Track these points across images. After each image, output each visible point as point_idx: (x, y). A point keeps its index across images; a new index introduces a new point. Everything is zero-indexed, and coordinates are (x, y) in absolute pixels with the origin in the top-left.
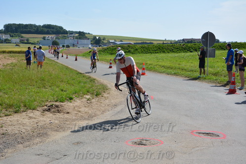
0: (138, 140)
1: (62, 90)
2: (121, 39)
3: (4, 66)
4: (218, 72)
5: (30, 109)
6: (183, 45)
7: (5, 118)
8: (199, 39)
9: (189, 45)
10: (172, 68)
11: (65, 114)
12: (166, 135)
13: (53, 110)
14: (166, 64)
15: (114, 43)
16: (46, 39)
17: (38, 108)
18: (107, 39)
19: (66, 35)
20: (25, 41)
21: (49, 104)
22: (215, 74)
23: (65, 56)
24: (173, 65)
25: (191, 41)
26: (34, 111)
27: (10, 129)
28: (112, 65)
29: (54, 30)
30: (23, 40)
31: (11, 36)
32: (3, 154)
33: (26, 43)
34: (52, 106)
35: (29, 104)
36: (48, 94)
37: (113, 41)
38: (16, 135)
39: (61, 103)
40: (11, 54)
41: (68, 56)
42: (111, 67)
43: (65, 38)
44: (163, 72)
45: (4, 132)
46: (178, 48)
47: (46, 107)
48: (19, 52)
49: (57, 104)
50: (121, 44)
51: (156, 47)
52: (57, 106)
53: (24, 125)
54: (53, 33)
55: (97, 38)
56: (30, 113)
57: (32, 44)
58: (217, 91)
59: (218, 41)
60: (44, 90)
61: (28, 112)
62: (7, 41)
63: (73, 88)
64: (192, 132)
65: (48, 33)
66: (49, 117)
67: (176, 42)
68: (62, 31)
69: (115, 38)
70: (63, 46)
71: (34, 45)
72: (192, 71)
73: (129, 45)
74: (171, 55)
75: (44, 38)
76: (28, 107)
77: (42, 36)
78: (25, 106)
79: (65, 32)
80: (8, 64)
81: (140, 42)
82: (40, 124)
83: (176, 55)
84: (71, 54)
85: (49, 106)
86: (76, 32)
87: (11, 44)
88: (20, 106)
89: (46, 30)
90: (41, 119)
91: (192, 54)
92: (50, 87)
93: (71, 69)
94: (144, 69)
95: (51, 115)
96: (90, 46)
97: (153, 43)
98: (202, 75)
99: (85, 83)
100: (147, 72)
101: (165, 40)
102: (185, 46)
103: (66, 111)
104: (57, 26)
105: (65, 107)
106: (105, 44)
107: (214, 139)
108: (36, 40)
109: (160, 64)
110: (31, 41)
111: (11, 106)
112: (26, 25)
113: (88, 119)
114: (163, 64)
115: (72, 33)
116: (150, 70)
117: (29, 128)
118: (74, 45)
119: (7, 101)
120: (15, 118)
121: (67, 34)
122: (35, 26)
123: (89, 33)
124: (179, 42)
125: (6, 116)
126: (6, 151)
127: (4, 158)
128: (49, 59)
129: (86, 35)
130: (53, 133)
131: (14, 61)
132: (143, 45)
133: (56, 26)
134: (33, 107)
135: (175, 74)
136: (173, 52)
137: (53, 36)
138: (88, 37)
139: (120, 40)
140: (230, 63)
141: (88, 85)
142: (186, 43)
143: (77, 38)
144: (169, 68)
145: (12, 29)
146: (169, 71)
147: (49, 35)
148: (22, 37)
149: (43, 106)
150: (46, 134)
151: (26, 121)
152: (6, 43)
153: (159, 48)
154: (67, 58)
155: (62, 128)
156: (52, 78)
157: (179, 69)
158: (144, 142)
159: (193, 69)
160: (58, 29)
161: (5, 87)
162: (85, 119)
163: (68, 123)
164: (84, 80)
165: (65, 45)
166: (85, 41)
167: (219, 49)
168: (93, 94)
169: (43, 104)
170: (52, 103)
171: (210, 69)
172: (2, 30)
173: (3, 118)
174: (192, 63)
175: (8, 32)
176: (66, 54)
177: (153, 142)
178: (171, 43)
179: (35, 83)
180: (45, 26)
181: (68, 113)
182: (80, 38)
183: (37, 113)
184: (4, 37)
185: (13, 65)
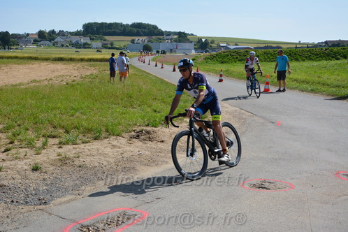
0: (258, 182)
1: (155, 111)
2: (236, 41)
3: (82, 77)
5: (113, 135)
6: (326, 50)
7: (82, 146)
9: (335, 49)
10: (308, 83)
11: (159, 143)
12: (298, 176)
13: (143, 137)
14: (299, 77)
15: (226, 48)
16: (135, 42)
17: (124, 135)
18: (216, 42)
19: (162, 37)
20: (109, 46)
21: (138, 130)
23: (159, 65)
24: (309, 78)
25: (338, 43)
26: (118, 138)
27: (88, 160)
28: (223, 78)
29: (146, 30)
30: (106, 44)
31: (91, 39)
32: (80, 192)
33: (109, 48)
34: (142, 131)
35: (112, 129)
36: (136, 115)
37: (225, 45)
38: (96, 169)
39: (154, 129)
40: (91, 63)
41: (164, 66)
42: (221, 81)
43: (159, 40)
44: (296, 88)
45: (81, 163)
46: (317, 55)
47: (133, 133)
48: (101, 60)
49: (149, 129)
50: (236, 48)
51: (286, 52)
52: (148, 132)
53: (105, 155)
54: (145, 34)
55: (203, 40)
56: (114, 140)
57: (117, 49)
60: (132, 110)
61: (111, 139)
62: (86, 46)
63: (169, 108)
64: (338, 174)
65: (138, 34)
66: (138, 147)
67: (315, 46)
68: (156, 31)
69: (228, 40)
70: (158, 52)
71: (119, 51)
72: (339, 87)
73: (247, 50)
74: (307, 64)
75: (133, 42)
76: (111, 132)
77: (130, 38)
78: (107, 131)
79: (161, 33)
80: (88, 76)
81: (263, 45)
82: (125, 155)
83: (315, 63)
84: (167, 62)
85: (137, 132)
86: (175, 33)
87: (91, 50)
88: (101, 130)
89: (135, 30)
90: (128, 148)
91: (338, 62)
92: (139, 106)
93: (167, 83)
94: (267, 83)
95: (140, 143)
96: (193, 52)
97: (281, 48)
101: (300, 43)
102: (329, 51)
103: (160, 139)
104: (150, 25)
105: (159, 133)
106: (213, 49)
108: (122, 44)
110: (116, 45)
111: (89, 130)
112: (111, 25)
114: (295, 76)
115: (169, 34)
116: (276, 84)
117: (112, 160)
118: (171, 51)
119: (85, 124)
120: (95, 146)
121: (163, 35)
122: (121, 25)
123: (192, 35)
124: (320, 45)
125: (83, 143)
126: (83, 188)
127: (81, 197)
128: (138, 70)
129: (189, 37)
130: (143, 167)
131: (95, 71)
132: (267, 50)
133: (148, 25)
134: (117, 132)
135: (313, 91)
136: (311, 59)
137: (145, 38)
138: (192, 40)
139: (234, 44)
142: (329, 46)
143: (176, 41)
144: (303, 82)
145: (93, 30)
146: (304, 86)
147: (139, 37)
148: (104, 40)
149: (130, 132)
150: (133, 168)
151: (108, 150)
152: (86, 48)
153: (290, 54)
154: (162, 68)
155: (154, 162)
156: (141, 95)
157: (319, 83)
158: (267, 185)
159: (339, 83)
160: (152, 29)
161: (83, 106)
163: (163, 155)
165: (160, 50)
166: (187, 45)
169: (130, 129)
170: (142, 128)
172: (81, 31)
173: (79, 146)
174: (338, 75)
175: (88, 33)
176: (161, 62)
177: (279, 186)
178: (308, 47)
179: (120, 101)
180: (134, 25)
181: (163, 141)
182: (180, 41)
183: (122, 141)
184: (83, 40)
185: (93, 77)
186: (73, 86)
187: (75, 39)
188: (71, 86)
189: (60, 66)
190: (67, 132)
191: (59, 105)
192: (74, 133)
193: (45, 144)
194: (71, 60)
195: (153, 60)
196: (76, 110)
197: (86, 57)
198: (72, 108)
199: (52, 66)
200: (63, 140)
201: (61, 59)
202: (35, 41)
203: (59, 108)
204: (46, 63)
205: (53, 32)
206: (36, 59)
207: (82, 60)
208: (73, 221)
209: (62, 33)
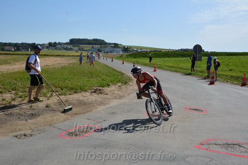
1: (103, 80)
2: (141, 48)
3: (69, 64)
4: (203, 71)
7: (69, 96)
8: (191, 49)
9: (185, 53)
11: (105, 95)
13: (97, 92)
15: (136, 51)
17: (88, 91)
18: (132, 48)
19: (106, 45)
20: (82, 49)
21: (95, 89)
22: (202, 72)
23: (105, 58)
24: (174, 65)
25: (186, 50)
26: (86, 92)
29: (99, 42)
30: (80, 49)
31: (73, 46)
34: (97, 89)
35: (83, 88)
36: (94, 82)
37: (136, 49)
39: (103, 88)
41: (108, 59)
43: (105, 47)
44: (168, 70)
46: (177, 55)
47: (93, 90)
48: (77, 56)
49: (100, 88)
50: (141, 51)
51: (164, 53)
52: (100, 90)
54: (98, 44)
55: (126, 47)
56: (84, 94)
58: (202, 82)
59: (204, 50)
60: (92, 79)
61: (82, 93)
62: (71, 49)
63: (110, 78)
64: (186, 108)
66: (95, 97)
67: (177, 51)
68: (104, 43)
69: (137, 47)
70: (104, 52)
73: (146, 52)
75: (93, 47)
76: (82, 90)
77: (92, 46)
78: (81, 89)
79: (106, 43)
80: (71, 63)
81: (154, 50)
82: (89, 100)
83: (177, 59)
84: (109, 57)
86: (113, 44)
87: (73, 51)
88: (78, 89)
89: (94, 42)
90: (90, 97)
91: (187, 58)
92: (96, 77)
93: (109, 67)
94: (155, 67)
95: (96, 95)
96: (121, 52)
97: (161, 51)
98: (192, 72)
99: (118, 75)
100: (157, 70)
101: (170, 49)
102: (182, 53)
105: (105, 90)
106: (131, 51)
107: (200, 113)
108: (88, 49)
109: (166, 64)
110: (85, 49)
111: (72, 89)
112: (82, 39)
113: (119, 99)
114: (168, 64)
115: (110, 44)
116: (159, 68)
118: (111, 52)
119: (70, 86)
120: (75, 96)
122: (87, 40)
124: (178, 50)
125: (69, 94)
129: (119, 45)
130: (98, 106)
132: (155, 52)
133: (100, 40)
134: (85, 90)
135: (176, 71)
136: (175, 57)
137: (98, 46)
138: (120, 47)
140: (209, 64)
141: (119, 77)
142: (183, 51)
143: (113, 47)
144: (172, 67)
145: (73, 42)
146: (172, 69)
147: (96, 45)
148: (79, 47)
149: (91, 90)
153: (166, 54)
155: (103, 103)
156: (97, 72)
157: (178, 68)
159: (187, 68)
160: (102, 41)
161: (69, 77)
162: (117, 98)
164: (117, 74)
165: (106, 52)
166: (118, 49)
167: (204, 56)
168: (122, 82)
169: (91, 88)
171: (198, 69)
172: (68, 42)
174: (186, 64)
178: (173, 51)
179: (86, 75)
180: (93, 40)
181: (107, 94)
182: (115, 47)
183: (88, 94)
184: (69, 47)
185: (74, 64)
186: (64, 68)
187: (65, 46)
188: (63, 68)
189: (58, 59)
190: (62, 89)
191: (58, 77)
192: (65, 90)
193: (51, 95)
194: (64, 56)
195: (102, 56)
196: (66, 79)
197: (71, 54)
198: (64, 78)
199: (54, 59)
200: (60, 93)
201: (59, 56)
202: (47, 47)
203: (58, 78)
204: (52, 57)
205: (56, 43)
206: (47, 55)
207: (69, 56)
208: (65, 130)
209: (59, 44)
